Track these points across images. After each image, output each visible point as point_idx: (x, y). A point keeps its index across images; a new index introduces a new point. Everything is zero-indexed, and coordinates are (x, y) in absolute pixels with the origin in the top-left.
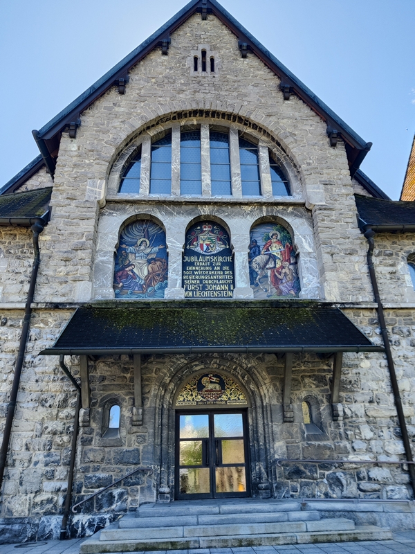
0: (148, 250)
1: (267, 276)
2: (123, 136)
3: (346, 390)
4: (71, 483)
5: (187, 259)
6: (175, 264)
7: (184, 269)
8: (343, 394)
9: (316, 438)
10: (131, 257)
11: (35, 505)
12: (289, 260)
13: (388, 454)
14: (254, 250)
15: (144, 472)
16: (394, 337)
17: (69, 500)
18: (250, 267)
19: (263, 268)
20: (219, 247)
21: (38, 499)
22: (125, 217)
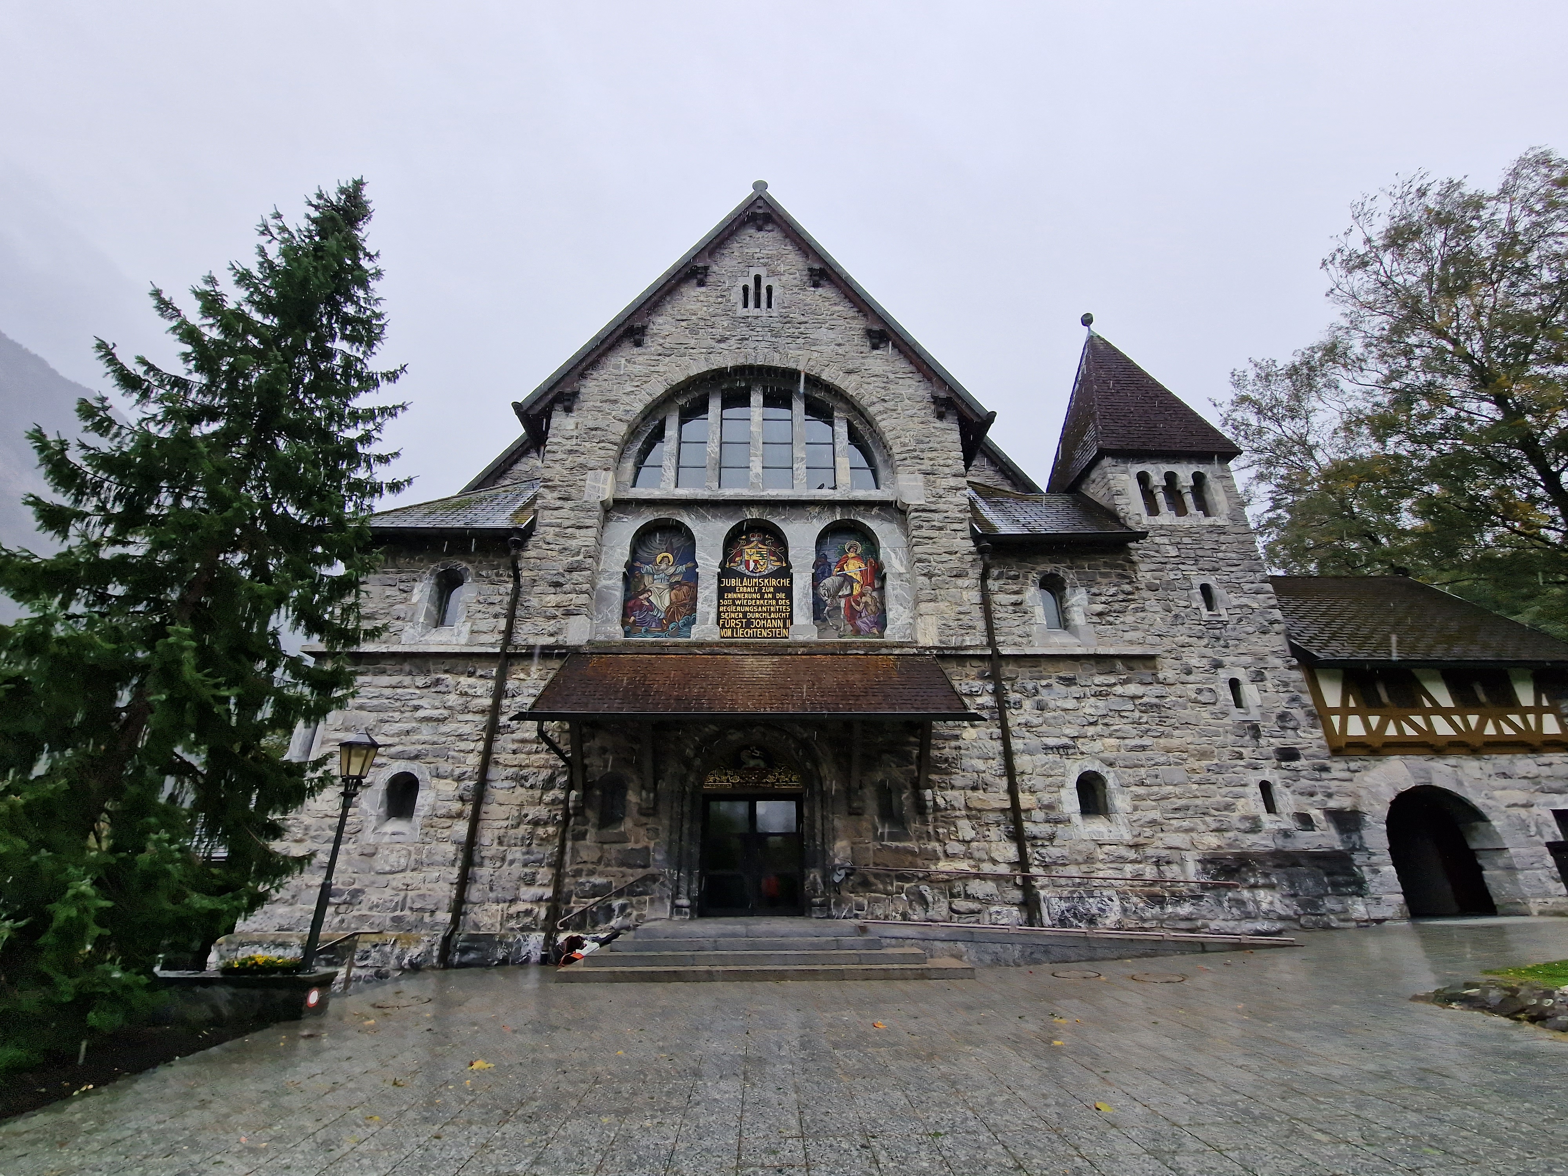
0: (671, 570)
1: (839, 608)
2: (639, 407)
3: (940, 771)
4: (557, 891)
5: (726, 582)
6: (707, 591)
7: (721, 596)
8: (934, 777)
9: (893, 837)
10: (647, 580)
11: (510, 917)
12: (871, 584)
13: (994, 862)
14: (821, 570)
15: (654, 878)
16: (1013, 697)
17: (554, 913)
18: (815, 595)
19: (834, 595)
20: (773, 565)
21: (513, 910)
22: (640, 523)
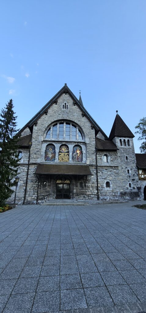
0: (52, 151)
3: (88, 181)
4: (38, 196)
6: (57, 155)
7: (59, 155)
8: (87, 182)
9: (82, 189)
10: (48, 153)
12: (81, 154)
13: (94, 193)
14: (74, 152)
15: (50, 194)
16: (99, 171)
18: (73, 156)
19: (75, 156)
20: (67, 151)
21: (32, 198)
22: (47, 144)
